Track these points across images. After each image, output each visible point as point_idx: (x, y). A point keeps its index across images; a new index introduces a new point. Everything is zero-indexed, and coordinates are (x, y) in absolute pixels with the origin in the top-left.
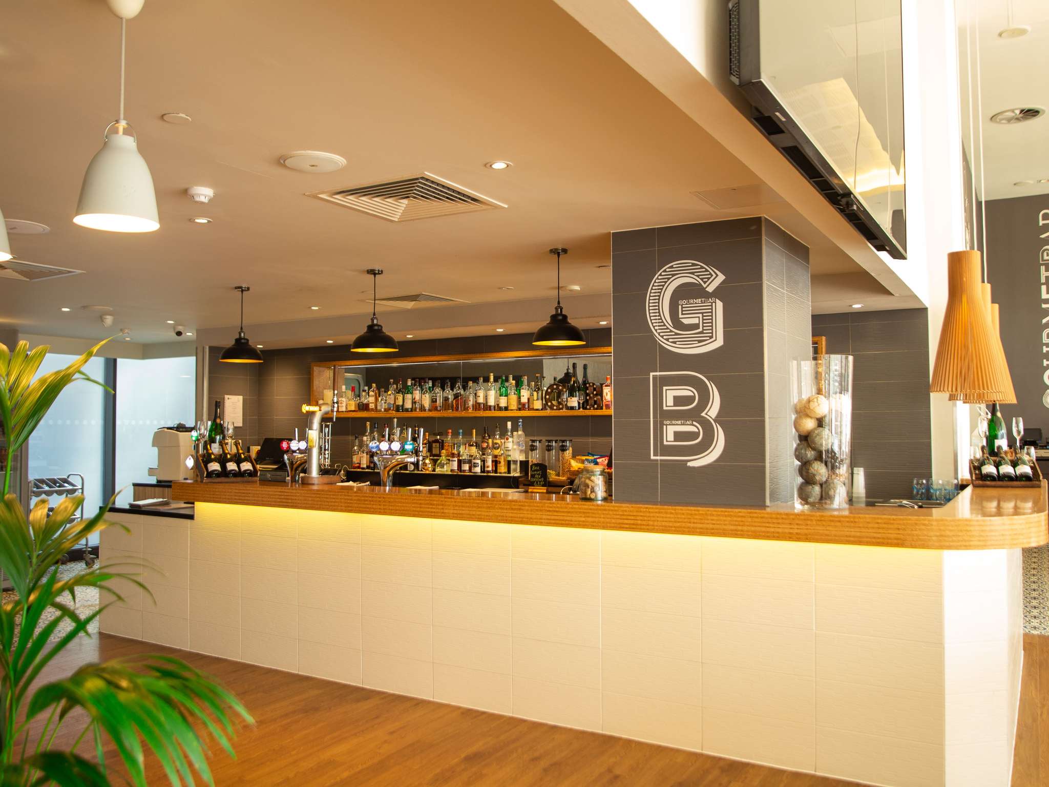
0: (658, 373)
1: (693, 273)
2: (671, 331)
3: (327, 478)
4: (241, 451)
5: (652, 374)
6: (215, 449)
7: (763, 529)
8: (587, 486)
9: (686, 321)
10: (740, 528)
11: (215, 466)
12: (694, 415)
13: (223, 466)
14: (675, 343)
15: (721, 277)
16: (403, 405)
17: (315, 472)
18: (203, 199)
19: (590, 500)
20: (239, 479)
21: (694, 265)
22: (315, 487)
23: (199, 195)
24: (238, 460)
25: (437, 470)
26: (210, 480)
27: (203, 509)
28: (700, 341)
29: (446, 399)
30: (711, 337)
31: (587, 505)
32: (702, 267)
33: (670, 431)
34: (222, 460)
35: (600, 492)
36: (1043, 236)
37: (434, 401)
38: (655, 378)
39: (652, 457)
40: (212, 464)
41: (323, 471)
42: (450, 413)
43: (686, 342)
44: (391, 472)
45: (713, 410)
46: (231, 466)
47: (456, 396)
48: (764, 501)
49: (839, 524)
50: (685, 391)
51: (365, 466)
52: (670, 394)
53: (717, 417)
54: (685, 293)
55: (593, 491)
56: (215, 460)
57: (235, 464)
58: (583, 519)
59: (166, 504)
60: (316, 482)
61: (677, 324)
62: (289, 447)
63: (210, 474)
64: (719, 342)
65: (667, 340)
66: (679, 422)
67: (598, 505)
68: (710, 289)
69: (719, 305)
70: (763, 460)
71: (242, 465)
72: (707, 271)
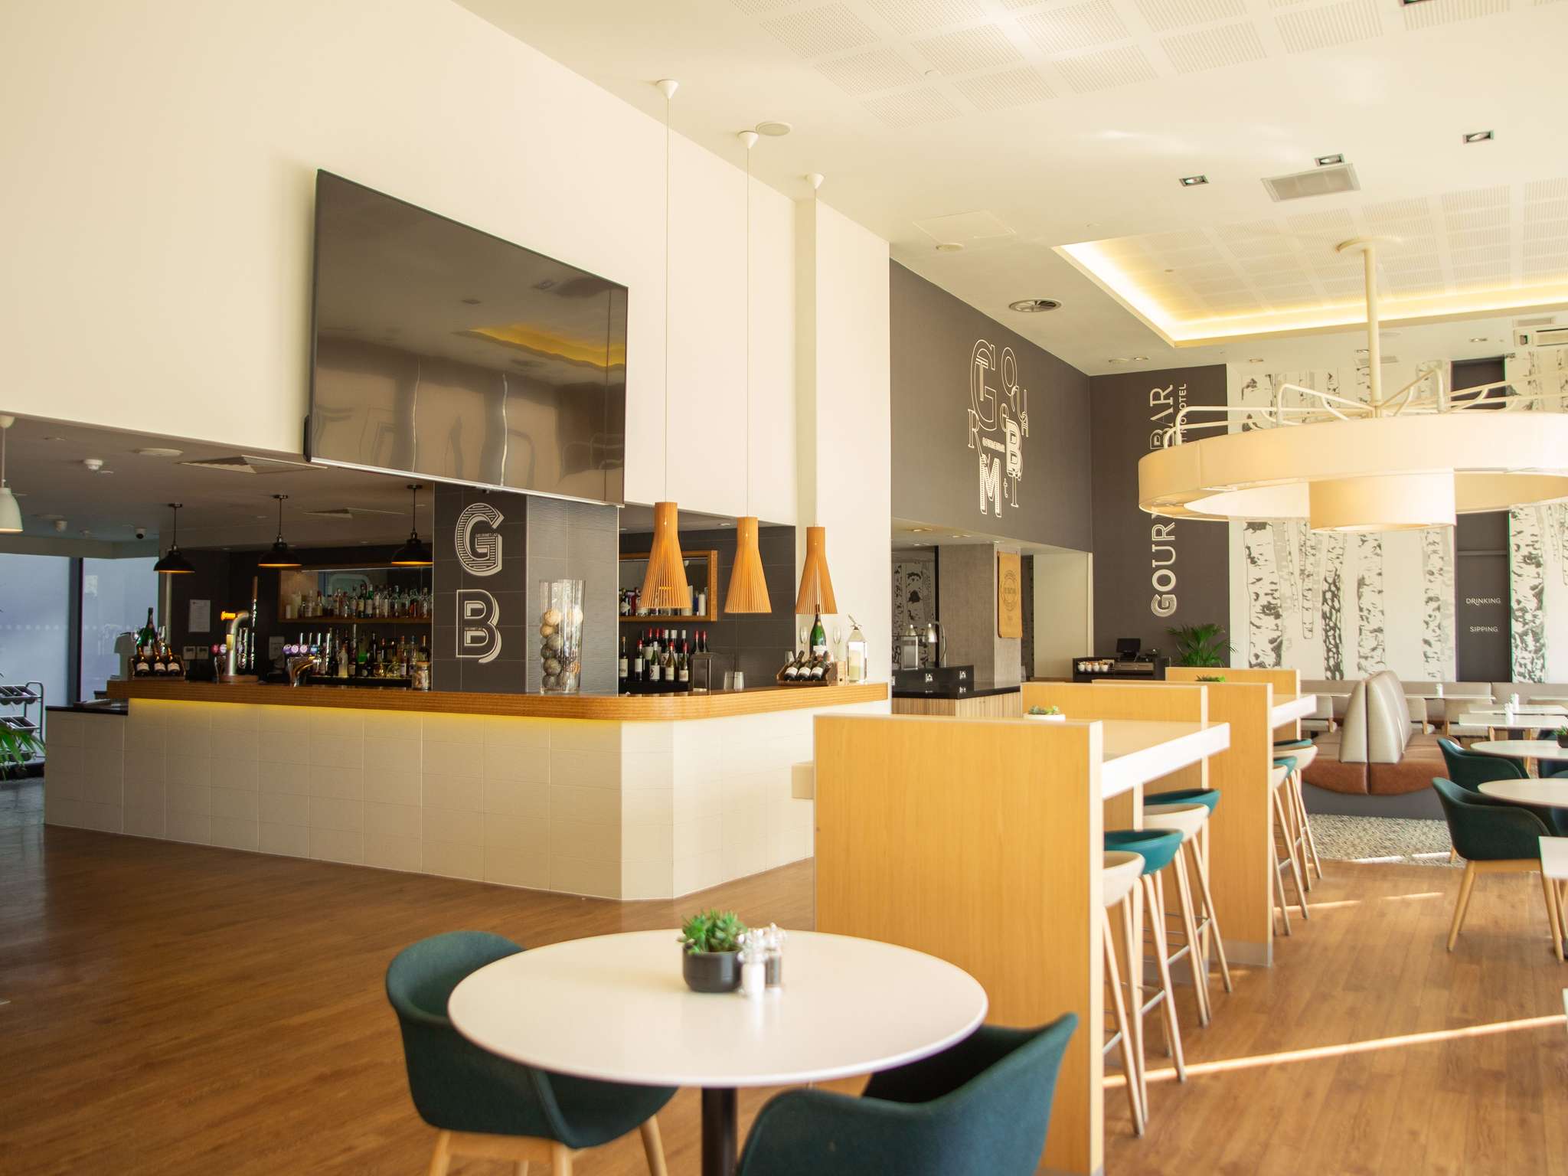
0: (462, 591)
1: (484, 513)
2: (470, 558)
3: (242, 678)
4: (170, 654)
5: (458, 591)
6: (148, 651)
7: (509, 708)
8: (415, 678)
9: (480, 551)
10: (495, 707)
11: (144, 666)
12: (482, 624)
13: (152, 666)
14: (472, 567)
15: (501, 518)
16: (364, 612)
17: (231, 672)
18: (95, 468)
19: (420, 689)
20: (165, 678)
21: (485, 507)
22: (231, 684)
23: (91, 465)
24: (166, 661)
25: (388, 675)
26: (137, 679)
27: (137, 704)
28: (488, 566)
29: (404, 605)
30: (495, 563)
31: (416, 693)
32: (490, 510)
33: (469, 635)
34: (151, 661)
35: (425, 684)
36: (1153, 419)
37: (392, 606)
38: (459, 593)
39: (457, 656)
40: (141, 664)
41: (239, 670)
42: (406, 620)
43: (479, 566)
44: (299, 673)
45: (494, 621)
46: (159, 666)
47: (412, 602)
48: (524, 688)
49: (551, 703)
50: (479, 605)
51: (324, 672)
52: (469, 606)
53: (497, 624)
54: (481, 528)
55: (420, 682)
56: (145, 661)
57: (163, 665)
58: (401, 703)
59: (109, 703)
60: (232, 680)
61: (475, 553)
62: (219, 650)
63: (139, 673)
64: (499, 568)
65: (468, 565)
66: (474, 629)
67: (424, 693)
68: (495, 526)
69: (500, 539)
70: (524, 658)
71: (169, 665)
72: (493, 512)
